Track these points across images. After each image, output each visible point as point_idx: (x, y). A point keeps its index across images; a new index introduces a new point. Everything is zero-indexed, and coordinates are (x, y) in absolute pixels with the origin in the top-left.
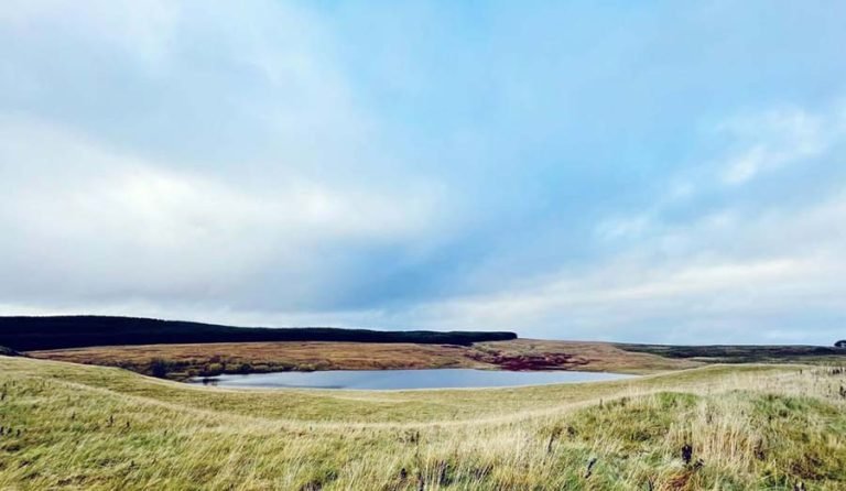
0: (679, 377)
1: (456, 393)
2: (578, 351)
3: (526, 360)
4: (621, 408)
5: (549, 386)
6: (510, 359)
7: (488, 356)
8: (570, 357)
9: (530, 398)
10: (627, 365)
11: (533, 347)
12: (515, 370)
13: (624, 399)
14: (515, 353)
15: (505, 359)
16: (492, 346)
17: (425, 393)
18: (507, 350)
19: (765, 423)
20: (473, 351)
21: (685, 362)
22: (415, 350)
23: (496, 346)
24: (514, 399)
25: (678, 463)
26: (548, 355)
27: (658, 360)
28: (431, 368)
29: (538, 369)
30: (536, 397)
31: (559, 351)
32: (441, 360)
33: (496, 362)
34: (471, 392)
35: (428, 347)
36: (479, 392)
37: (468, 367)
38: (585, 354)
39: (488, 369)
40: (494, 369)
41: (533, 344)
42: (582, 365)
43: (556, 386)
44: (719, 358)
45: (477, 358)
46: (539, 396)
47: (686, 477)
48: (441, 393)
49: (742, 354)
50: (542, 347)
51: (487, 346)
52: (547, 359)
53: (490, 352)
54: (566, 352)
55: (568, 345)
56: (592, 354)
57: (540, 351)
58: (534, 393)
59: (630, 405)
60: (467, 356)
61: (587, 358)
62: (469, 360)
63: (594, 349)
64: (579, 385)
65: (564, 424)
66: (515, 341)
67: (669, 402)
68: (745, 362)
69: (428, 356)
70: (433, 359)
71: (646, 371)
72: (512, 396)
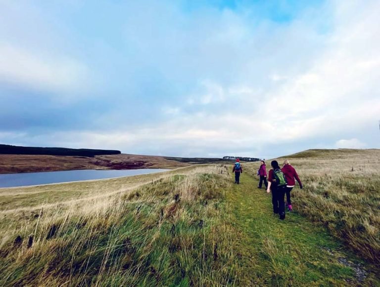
0: (184, 170)
1: (81, 184)
2: (149, 160)
3: (125, 164)
4: (160, 183)
5: (135, 176)
6: (116, 164)
7: (103, 162)
8: (146, 162)
9: (125, 183)
10: (168, 165)
11: (128, 158)
12: (118, 169)
13: (161, 179)
14: (119, 161)
15: (113, 164)
16: (106, 157)
17: (58, 186)
18: (114, 159)
19: (202, 183)
20: (94, 160)
21: (186, 164)
22: (51, 159)
23: (109, 158)
24: (116, 184)
25: (174, 201)
26: (135, 161)
27: (178, 163)
28: (64, 170)
29: (130, 169)
30: (128, 182)
31: (141, 160)
32: (73, 165)
33: (108, 166)
34: (91, 182)
35: (63, 158)
36: (96, 182)
37: (91, 169)
38: (152, 161)
39: (104, 169)
40: (107, 169)
41: (129, 156)
42: (150, 166)
43: (138, 176)
44: (197, 162)
45: (97, 164)
46: (130, 181)
47: (175, 206)
48: (70, 184)
49: (202, 161)
50: (133, 158)
51: (103, 157)
52: (135, 164)
53: (105, 161)
54: (144, 160)
55: (145, 157)
56: (154, 161)
57: (132, 159)
58: (127, 180)
59: (163, 181)
60: (91, 163)
61: (153, 163)
62: (91, 165)
63: (156, 159)
64: (148, 175)
65: (135, 193)
66: (120, 155)
67: (176, 178)
68: (203, 163)
69: (61, 163)
70: (66, 165)
71: (174, 167)
72: (115, 182)
